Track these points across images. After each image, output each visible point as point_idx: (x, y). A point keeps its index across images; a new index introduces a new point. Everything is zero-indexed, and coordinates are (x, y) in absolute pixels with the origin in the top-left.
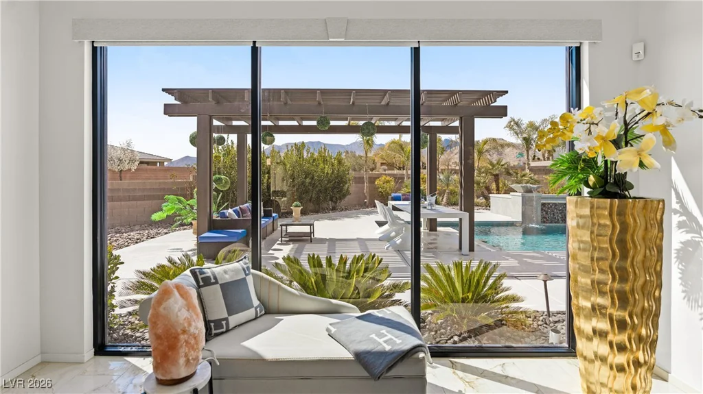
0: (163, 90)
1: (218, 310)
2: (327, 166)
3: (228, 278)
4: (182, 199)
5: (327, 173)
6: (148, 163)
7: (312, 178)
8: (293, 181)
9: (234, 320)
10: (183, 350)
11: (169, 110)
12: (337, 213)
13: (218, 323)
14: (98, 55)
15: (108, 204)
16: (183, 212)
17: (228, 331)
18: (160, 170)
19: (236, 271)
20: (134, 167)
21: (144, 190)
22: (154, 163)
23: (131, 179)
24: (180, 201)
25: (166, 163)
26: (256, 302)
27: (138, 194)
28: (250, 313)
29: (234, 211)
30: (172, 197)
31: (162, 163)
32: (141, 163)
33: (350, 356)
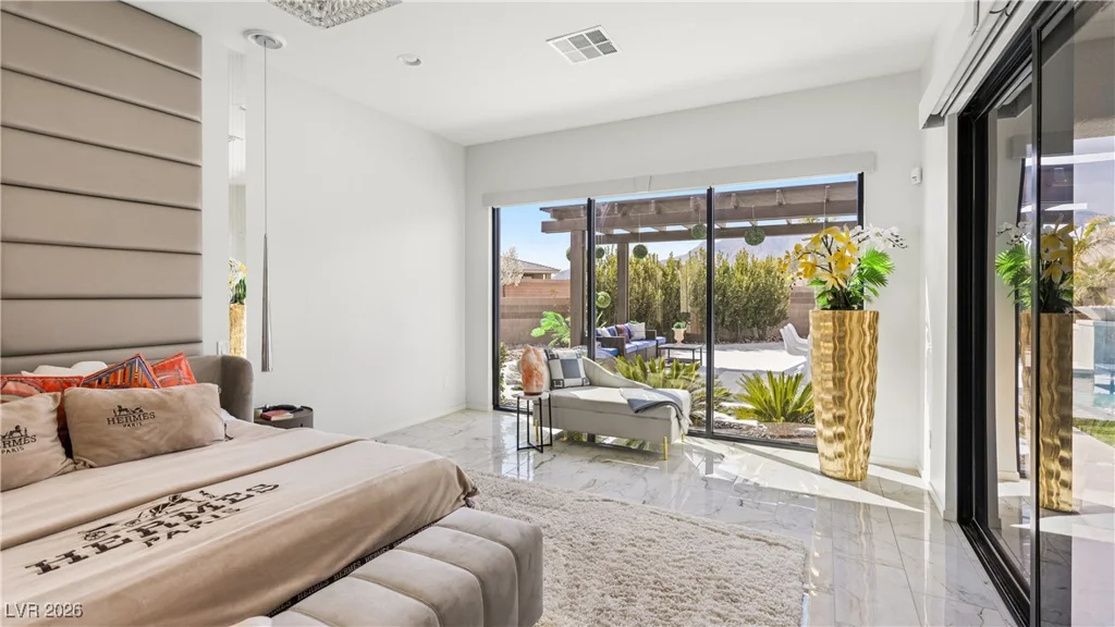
0: (541, 209)
1: (559, 374)
2: (746, 278)
3: (565, 357)
4: (559, 316)
5: (747, 288)
6: (532, 275)
7: (724, 295)
8: (696, 299)
9: (568, 382)
10: (535, 379)
11: (546, 228)
12: (764, 344)
13: (558, 381)
14: (495, 212)
15: (501, 321)
16: (559, 329)
17: (563, 387)
18: (546, 284)
19: (572, 354)
20: (517, 281)
21: (527, 307)
22: (539, 276)
23: (515, 295)
24: (557, 318)
25: (553, 275)
26: (583, 375)
27: (521, 311)
28: (579, 381)
29: (609, 331)
30: (550, 313)
31: (548, 275)
32: (525, 275)
33: (626, 402)
